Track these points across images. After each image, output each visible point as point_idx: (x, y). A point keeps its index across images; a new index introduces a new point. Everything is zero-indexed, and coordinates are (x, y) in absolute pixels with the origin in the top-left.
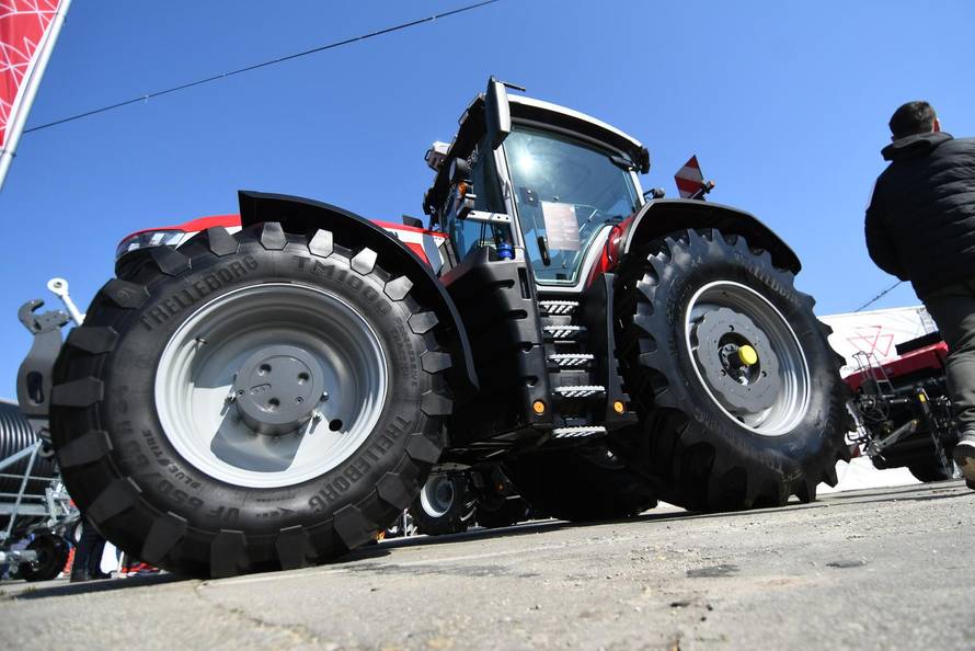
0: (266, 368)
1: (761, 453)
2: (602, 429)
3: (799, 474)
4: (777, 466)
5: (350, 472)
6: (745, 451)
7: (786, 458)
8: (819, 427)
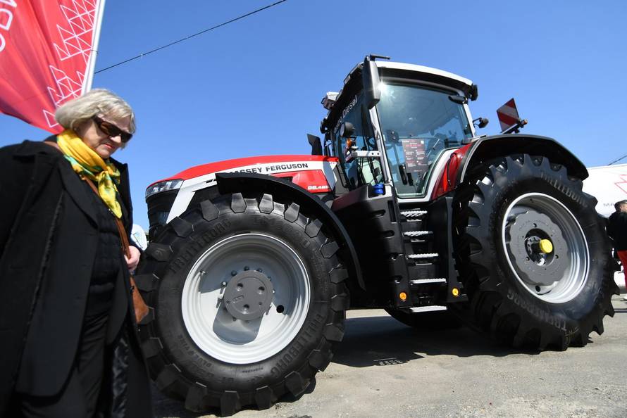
0: (240, 285)
1: (552, 317)
2: (444, 308)
3: (577, 330)
4: (562, 326)
5: (292, 351)
6: (541, 316)
7: (569, 319)
8: (594, 295)
